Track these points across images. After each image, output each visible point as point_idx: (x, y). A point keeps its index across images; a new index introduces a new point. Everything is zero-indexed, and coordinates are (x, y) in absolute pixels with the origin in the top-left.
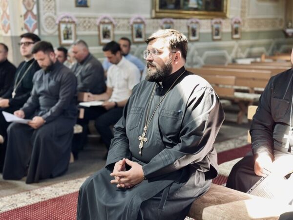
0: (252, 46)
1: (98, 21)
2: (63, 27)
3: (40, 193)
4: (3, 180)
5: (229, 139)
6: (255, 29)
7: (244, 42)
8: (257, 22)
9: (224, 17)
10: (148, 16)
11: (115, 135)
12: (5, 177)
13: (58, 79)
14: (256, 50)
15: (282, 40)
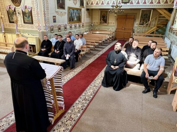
0: (86, 29)
1: (58, 26)
2: (51, 28)
5: (95, 54)
6: (86, 25)
7: (84, 28)
8: (87, 23)
9: (81, 22)
10: (67, 23)
14: (86, 30)
15: (91, 27)
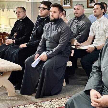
3: (42, 105)
4: (21, 95)
11: (92, 71)
12: (22, 93)
13: (59, 30)
